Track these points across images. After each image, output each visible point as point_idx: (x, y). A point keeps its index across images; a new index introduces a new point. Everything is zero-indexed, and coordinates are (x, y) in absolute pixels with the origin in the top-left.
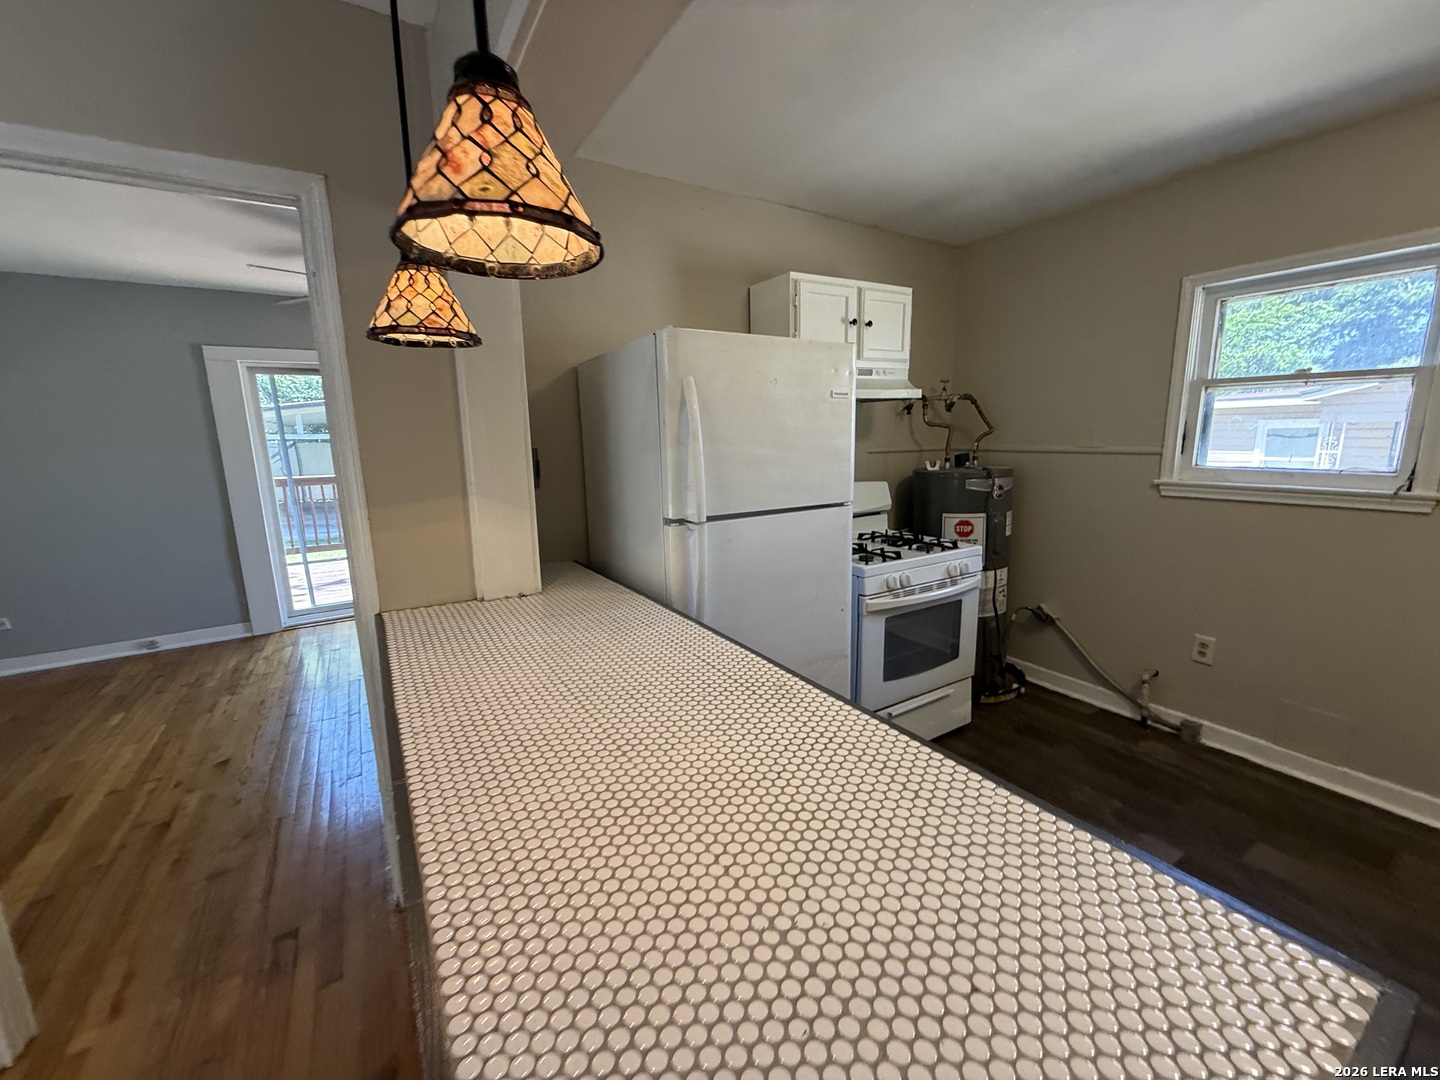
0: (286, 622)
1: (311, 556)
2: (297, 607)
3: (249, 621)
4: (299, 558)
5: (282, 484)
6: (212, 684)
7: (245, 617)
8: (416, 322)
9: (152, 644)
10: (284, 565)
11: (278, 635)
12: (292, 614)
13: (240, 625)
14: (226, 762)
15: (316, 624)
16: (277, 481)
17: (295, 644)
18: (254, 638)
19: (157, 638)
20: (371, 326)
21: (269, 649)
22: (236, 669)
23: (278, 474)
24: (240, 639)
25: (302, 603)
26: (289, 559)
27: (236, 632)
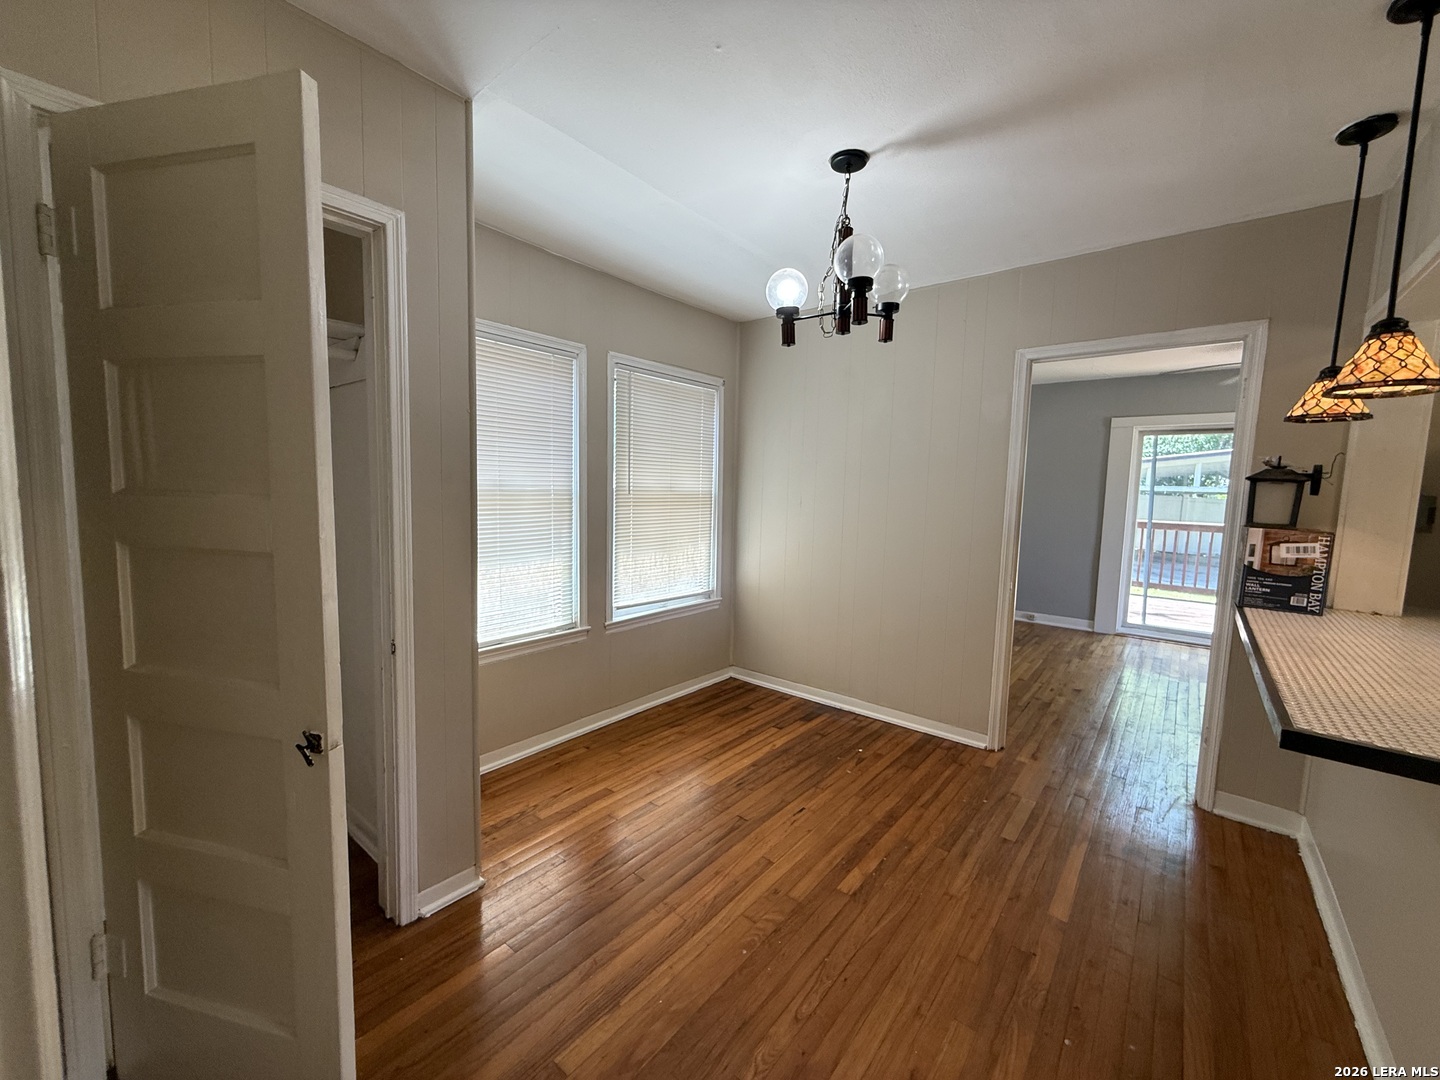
0: (1120, 629)
1: (1151, 592)
2: (1130, 620)
3: (1093, 619)
4: (1141, 591)
5: (1142, 525)
6: (1069, 650)
7: (1092, 617)
8: (1322, 411)
9: (1032, 617)
10: (1127, 594)
11: (1111, 637)
12: (1125, 624)
13: (1086, 622)
14: (1079, 691)
15: (1142, 638)
16: (1140, 523)
17: (1124, 645)
18: (1093, 633)
19: (1036, 615)
20: (1289, 415)
21: (1106, 642)
22: (1083, 646)
23: (1142, 516)
24: (1083, 631)
25: (1134, 619)
26: (1133, 589)
27: (1082, 625)
